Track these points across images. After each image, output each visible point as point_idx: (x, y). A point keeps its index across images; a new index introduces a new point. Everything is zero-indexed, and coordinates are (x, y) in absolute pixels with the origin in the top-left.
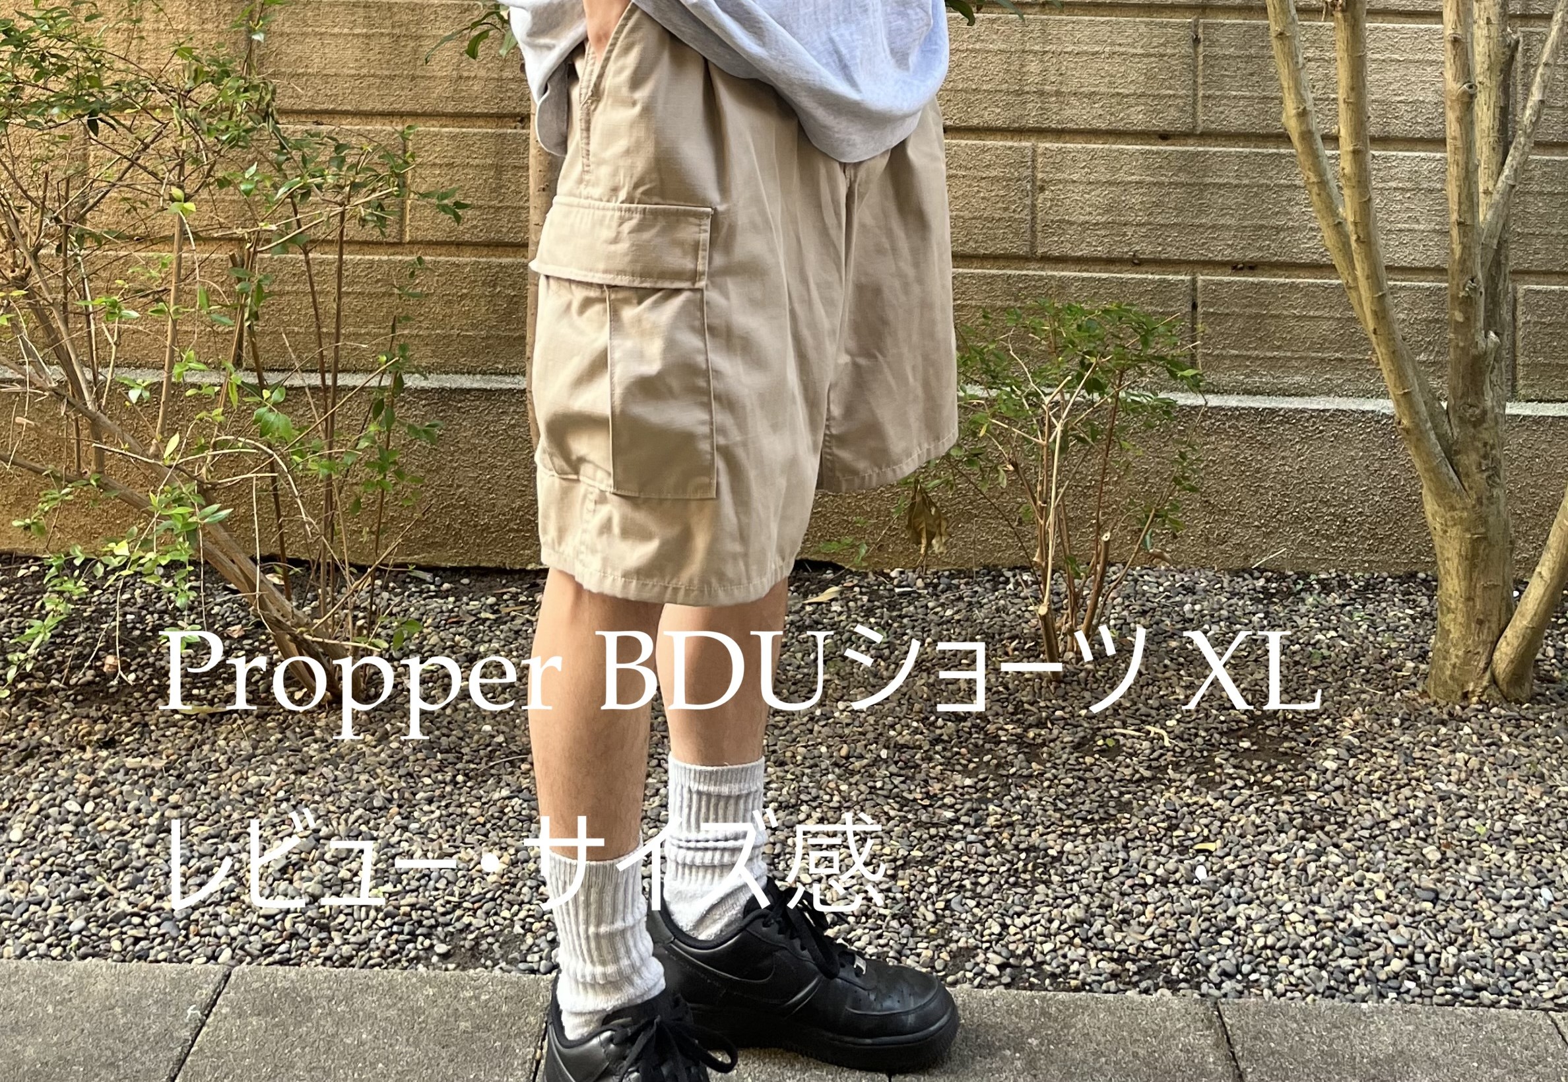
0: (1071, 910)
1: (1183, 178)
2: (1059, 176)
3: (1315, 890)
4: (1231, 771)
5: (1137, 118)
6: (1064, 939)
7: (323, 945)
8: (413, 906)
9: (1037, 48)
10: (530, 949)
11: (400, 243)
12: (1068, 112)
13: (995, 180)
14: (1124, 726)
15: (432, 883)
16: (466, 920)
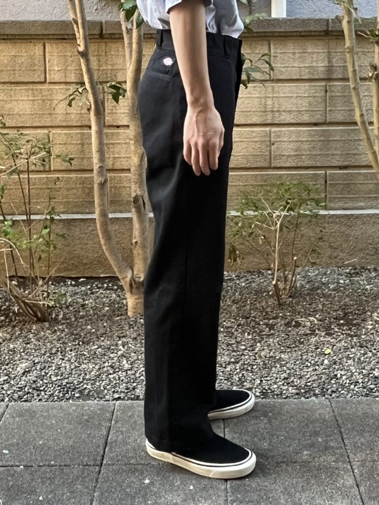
0: (283, 375)
1: (322, 138)
2: (279, 139)
3: (363, 365)
4: (337, 330)
5: (306, 118)
6: (280, 383)
7: (38, 395)
8: (67, 383)
9: (270, 96)
10: (106, 395)
11: (50, 171)
12: (282, 117)
13: (257, 142)
14: (302, 317)
15: (73, 376)
16: (85, 386)
